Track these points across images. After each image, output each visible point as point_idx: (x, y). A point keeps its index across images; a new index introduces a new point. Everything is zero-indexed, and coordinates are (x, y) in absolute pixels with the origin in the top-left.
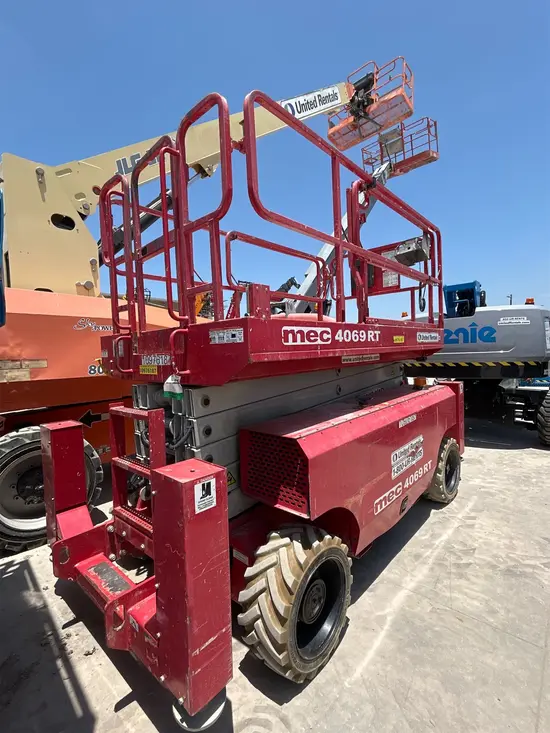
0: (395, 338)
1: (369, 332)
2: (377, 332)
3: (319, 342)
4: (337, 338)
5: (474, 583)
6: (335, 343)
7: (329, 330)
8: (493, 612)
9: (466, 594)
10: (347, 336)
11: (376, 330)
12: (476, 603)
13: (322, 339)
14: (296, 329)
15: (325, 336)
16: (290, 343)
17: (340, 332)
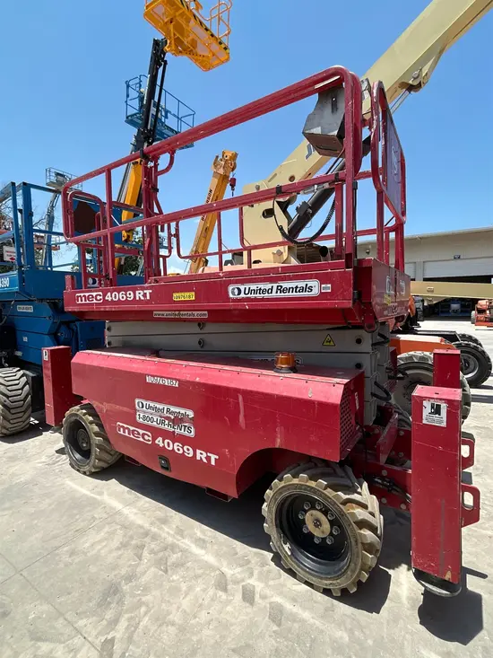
0: (175, 295)
1: (137, 292)
2: (148, 292)
3: (95, 301)
4: (106, 298)
5: (110, 552)
6: (106, 302)
7: (101, 293)
8: (72, 553)
9: (100, 542)
10: (115, 297)
11: (147, 288)
12: (87, 545)
13: (96, 299)
14: (82, 295)
15: (98, 298)
16: (80, 302)
17: (109, 294)
